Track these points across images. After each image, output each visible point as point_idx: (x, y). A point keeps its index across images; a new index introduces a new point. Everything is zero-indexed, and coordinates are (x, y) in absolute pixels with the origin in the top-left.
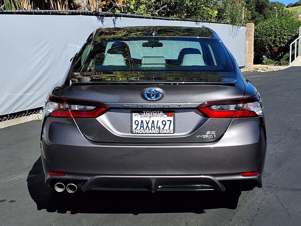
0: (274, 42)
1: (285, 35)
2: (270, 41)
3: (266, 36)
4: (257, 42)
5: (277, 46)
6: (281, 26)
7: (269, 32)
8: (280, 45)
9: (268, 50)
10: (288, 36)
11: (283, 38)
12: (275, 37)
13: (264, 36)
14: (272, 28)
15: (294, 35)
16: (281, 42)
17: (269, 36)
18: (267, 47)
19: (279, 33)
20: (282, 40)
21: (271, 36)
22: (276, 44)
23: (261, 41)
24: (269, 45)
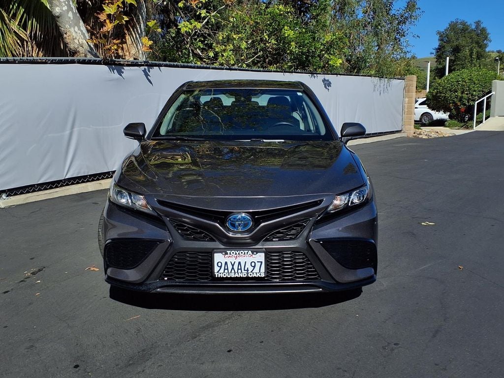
0: (460, 100)
1: (475, 91)
2: (456, 98)
3: (451, 92)
4: (440, 98)
5: (464, 105)
6: (470, 80)
7: (455, 87)
8: (469, 103)
9: (452, 110)
10: (479, 91)
11: (472, 95)
12: (463, 93)
13: (448, 92)
14: (458, 81)
15: (487, 91)
16: (470, 99)
17: (454, 92)
18: (452, 106)
19: (467, 88)
20: (470, 97)
21: (456, 92)
22: (463, 101)
23: (444, 98)
24: (454, 102)
